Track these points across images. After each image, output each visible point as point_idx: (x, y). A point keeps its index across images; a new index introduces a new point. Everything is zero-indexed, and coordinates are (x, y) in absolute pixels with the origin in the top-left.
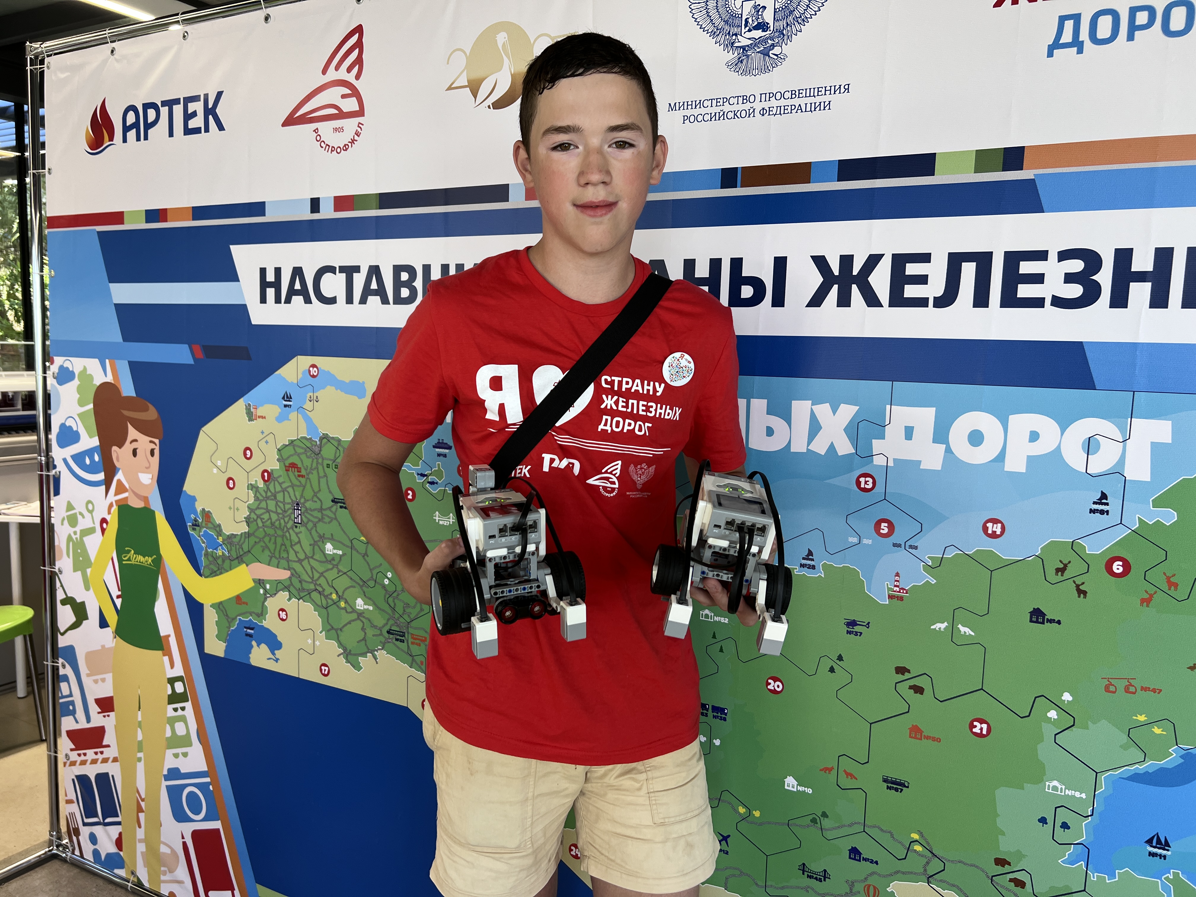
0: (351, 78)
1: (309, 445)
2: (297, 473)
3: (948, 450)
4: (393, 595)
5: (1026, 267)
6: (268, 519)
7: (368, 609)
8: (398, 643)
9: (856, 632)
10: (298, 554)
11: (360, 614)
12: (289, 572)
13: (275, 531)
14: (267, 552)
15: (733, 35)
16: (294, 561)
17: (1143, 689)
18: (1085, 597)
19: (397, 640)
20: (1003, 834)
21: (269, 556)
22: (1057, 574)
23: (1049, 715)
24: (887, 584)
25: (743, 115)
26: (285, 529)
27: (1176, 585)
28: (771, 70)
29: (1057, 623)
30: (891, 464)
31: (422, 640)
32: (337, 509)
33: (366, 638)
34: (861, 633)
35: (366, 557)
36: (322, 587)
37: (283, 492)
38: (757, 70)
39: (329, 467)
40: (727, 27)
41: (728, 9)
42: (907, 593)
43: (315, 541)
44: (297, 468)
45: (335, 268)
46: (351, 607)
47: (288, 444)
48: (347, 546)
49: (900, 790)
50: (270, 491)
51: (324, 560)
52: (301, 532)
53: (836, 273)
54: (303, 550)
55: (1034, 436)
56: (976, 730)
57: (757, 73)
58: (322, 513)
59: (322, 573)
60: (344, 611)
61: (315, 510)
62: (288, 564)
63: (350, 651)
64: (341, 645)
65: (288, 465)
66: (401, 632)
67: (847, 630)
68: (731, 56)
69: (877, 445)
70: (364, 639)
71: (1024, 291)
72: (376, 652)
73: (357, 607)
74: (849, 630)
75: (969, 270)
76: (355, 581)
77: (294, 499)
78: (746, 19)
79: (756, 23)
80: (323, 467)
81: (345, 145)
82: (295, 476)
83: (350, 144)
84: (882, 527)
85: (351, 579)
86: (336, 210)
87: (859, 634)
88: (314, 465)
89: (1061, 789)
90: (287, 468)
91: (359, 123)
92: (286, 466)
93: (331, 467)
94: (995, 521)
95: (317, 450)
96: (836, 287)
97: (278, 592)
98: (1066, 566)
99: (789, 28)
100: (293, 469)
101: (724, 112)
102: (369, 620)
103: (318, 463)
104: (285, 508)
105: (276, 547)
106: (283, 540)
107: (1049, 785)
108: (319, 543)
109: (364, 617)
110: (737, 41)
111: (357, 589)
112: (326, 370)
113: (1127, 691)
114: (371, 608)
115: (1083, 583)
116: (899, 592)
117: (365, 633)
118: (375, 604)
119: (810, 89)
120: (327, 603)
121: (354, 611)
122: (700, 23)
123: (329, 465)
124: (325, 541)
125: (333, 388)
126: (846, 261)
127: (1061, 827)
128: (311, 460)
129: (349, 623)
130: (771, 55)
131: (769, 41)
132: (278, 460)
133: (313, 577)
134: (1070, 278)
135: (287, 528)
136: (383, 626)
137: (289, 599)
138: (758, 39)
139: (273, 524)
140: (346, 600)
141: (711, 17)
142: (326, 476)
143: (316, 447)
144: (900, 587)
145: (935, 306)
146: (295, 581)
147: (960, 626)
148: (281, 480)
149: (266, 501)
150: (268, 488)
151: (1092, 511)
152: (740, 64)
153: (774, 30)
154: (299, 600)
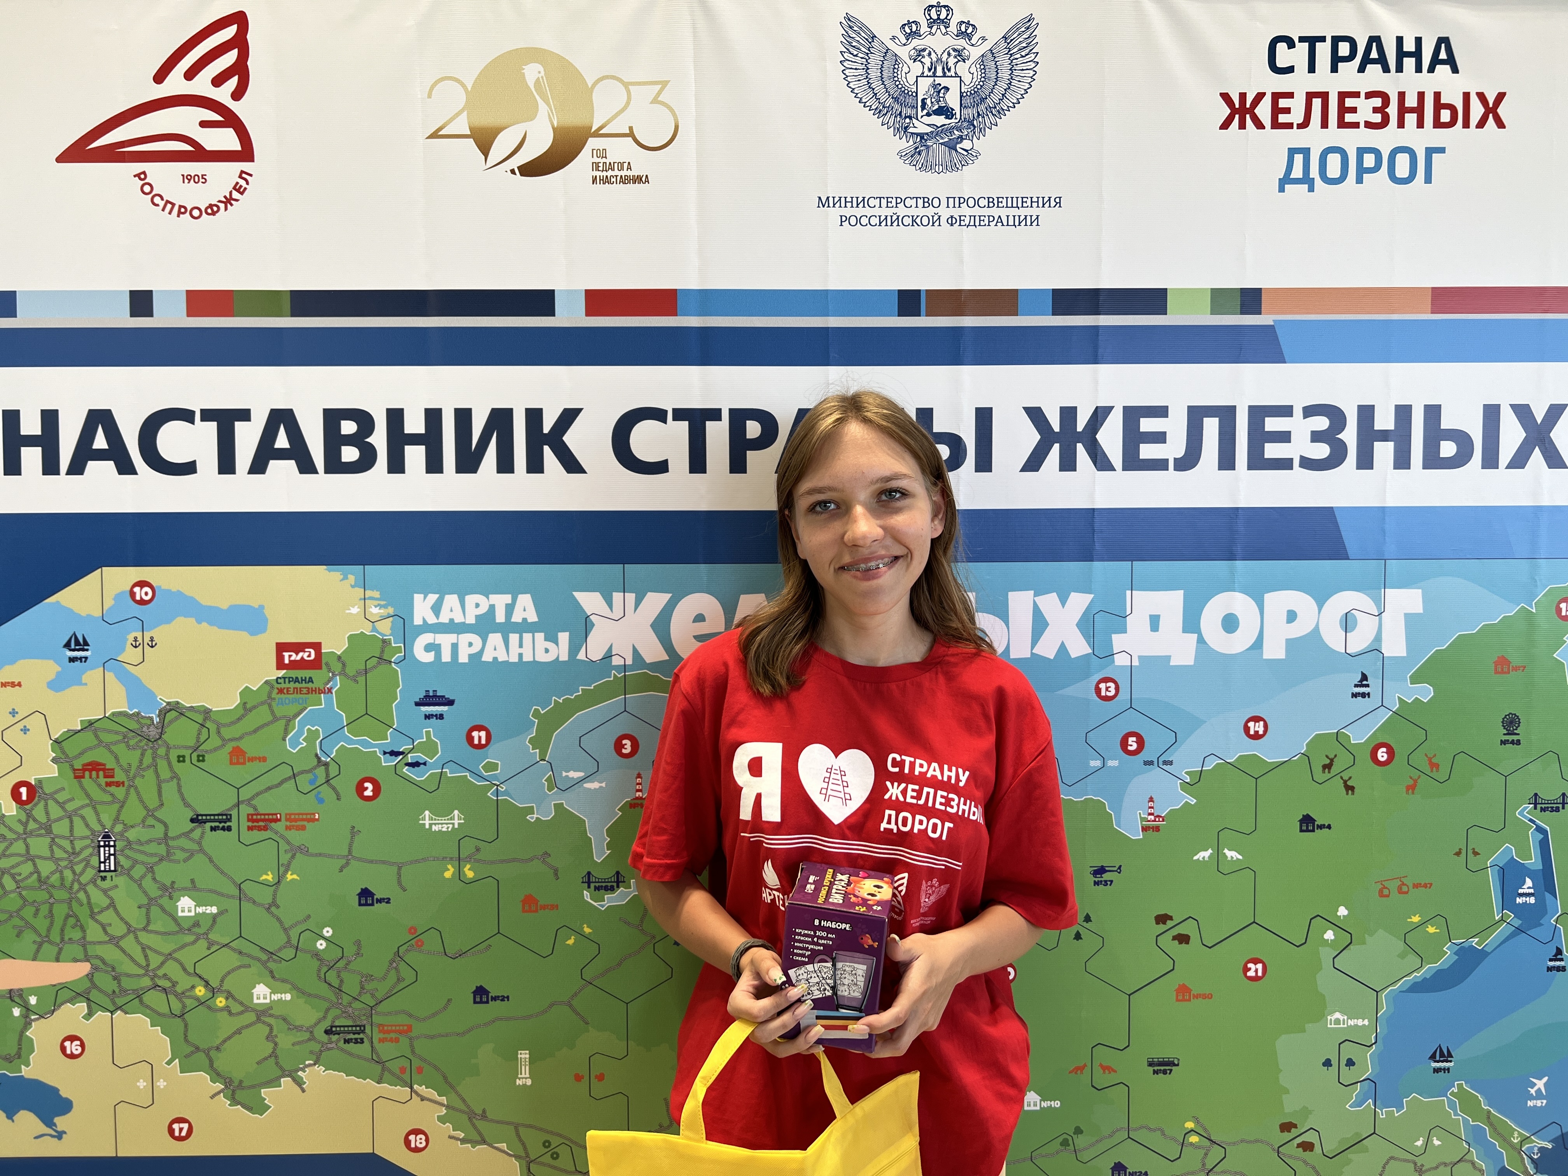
0: (223, 94)
1: (133, 725)
2: (102, 781)
3: (1201, 640)
4: (337, 965)
5: (1272, 424)
6: (32, 874)
7: (280, 1000)
8: (351, 1047)
9: (1106, 881)
10: (108, 929)
11: (263, 1013)
12: (88, 964)
13: (48, 892)
14: (29, 937)
15: (906, 117)
16: (100, 943)
17: (1416, 886)
18: (1353, 794)
19: (347, 1041)
20: (1287, 1091)
21: (34, 942)
22: (1324, 772)
23: (1326, 936)
24: (1140, 813)
25: (925, 223)
26: (76, 886)
27: (1437, 766)
28: (960, 168)
29: (1327, 828)
30: (1136, 663)
31: (401, 1032)
32: (203, 833)
33: (278, 1051)
34: (1111, 881)
35: (273, 909)
36: (169, 979)
37: (70, 818)
38: (941, 167)
39: (184, 761)
40: (896, 106)
41: (898, 83)
42: (1163, 821)
43: (150, 899)
44: (104, 770)
45: (193, 412)
46: (241, 1003)
47: (79, 728)
48: (232, 897)
49: (1168, 1072)
50: (35, 820)
51: (177, 929)
52: (116, 886)
53: (1057, 428)
54: (122, 919)
55: (1292, 616)
56: (1251, 973)
57: (941, 170)
58: (167, 845)
59: (170, 954)
60: (226, 1013)
61: (150, 841)
62: (85, 950)
63: (241, 1082)
64: (216, 1075)
65: (80, 767)
66: (356, 1026)
67: (1095, 881)
68: (905, 144)
69: (1118, 641)
70: (274, 1054)
71: (1272, 451)
72: (300, 1073)
73: (256, 1001)
74: (1097, 880)
75: (1211, 427)
76: (249, 956)
77: (97, 827)
78: (923, 100)
79: (936, 107)
80: (169, 763)
81: (211, 206)
82: (99, 785)
83: (222, 206)
84: (1130, 743)
85: (240, 953)
86: (190, 314)
87: (1109, 883)
88: (148, 760)
89: (1344, 1020)
90: (80, 773)
91: (242, 172)
92: (75, 770)
93: (187, 759)
94: (1256, 719)
95: (153, 733)
96: (1056, 446)
97: (60, 1006)
98: (1332, 760)
99: (980, 119)
100: (94, 773)
101: (898, 216)
102: (284, 1019)
103: (155, 756)
104: (73, 848)
105: (52, 924)
106: (70, 908)
107: (1331, 1019)
108: (160, 901)
109: (271, 1016)
110: (911, 125)
111: (256, 967)
112: (174, 590)
113: (1400, 892)
114: (288, 997)
115: (1350, 778)
116: (1155, 821)
117: (276, 1044)
118: (296, 988)
119: (1012, 198)
120: (184, 1006)
121: (247, 1008)
122: (859, 95)
123: (184, 757)
124: (175, 895)
125: (192, 620)
126: (1068, 414)
127: (1346, 1065)
128: (138, 752)
129: (238, 1032)
130: (959, 150)
131: (956, 132)
132: (54, 760)
133: (148, 965)
134: (1316, 437)
135: (80, 883)
136: (316, 1024)
137: (90, 1015)
138: (941, 126)
139: (42, 882)
140: (229, 992)
141: (873, 89)
142: (175, 776)
143: (152, 729)
144: (1155, 815)
145: (1177, 468)
146: (105, 981)
147: (1226, 851)
148: (61, 797)
149: (25, 839)
150: (29, 815)
151: (1355, 695)
152: (917, 156)
153: (961, 119)
154: (112, 1013)
